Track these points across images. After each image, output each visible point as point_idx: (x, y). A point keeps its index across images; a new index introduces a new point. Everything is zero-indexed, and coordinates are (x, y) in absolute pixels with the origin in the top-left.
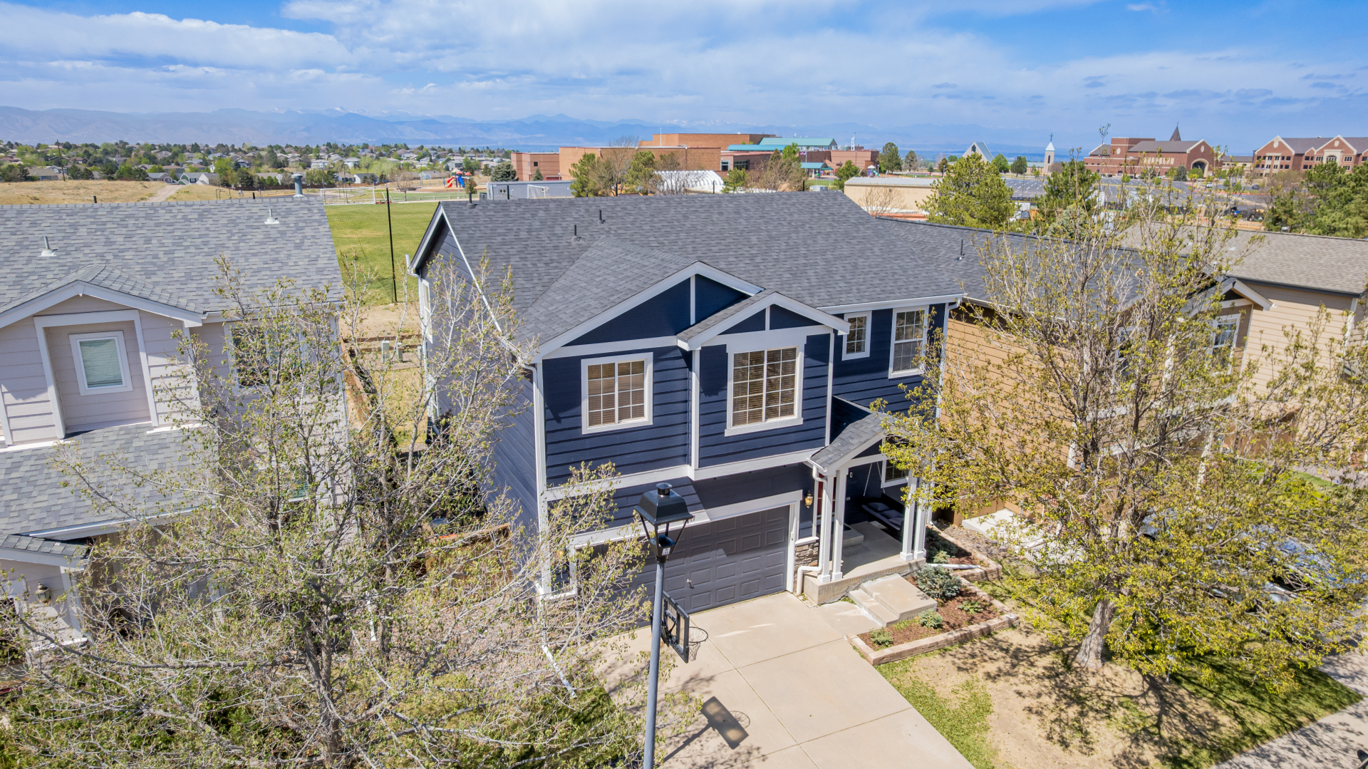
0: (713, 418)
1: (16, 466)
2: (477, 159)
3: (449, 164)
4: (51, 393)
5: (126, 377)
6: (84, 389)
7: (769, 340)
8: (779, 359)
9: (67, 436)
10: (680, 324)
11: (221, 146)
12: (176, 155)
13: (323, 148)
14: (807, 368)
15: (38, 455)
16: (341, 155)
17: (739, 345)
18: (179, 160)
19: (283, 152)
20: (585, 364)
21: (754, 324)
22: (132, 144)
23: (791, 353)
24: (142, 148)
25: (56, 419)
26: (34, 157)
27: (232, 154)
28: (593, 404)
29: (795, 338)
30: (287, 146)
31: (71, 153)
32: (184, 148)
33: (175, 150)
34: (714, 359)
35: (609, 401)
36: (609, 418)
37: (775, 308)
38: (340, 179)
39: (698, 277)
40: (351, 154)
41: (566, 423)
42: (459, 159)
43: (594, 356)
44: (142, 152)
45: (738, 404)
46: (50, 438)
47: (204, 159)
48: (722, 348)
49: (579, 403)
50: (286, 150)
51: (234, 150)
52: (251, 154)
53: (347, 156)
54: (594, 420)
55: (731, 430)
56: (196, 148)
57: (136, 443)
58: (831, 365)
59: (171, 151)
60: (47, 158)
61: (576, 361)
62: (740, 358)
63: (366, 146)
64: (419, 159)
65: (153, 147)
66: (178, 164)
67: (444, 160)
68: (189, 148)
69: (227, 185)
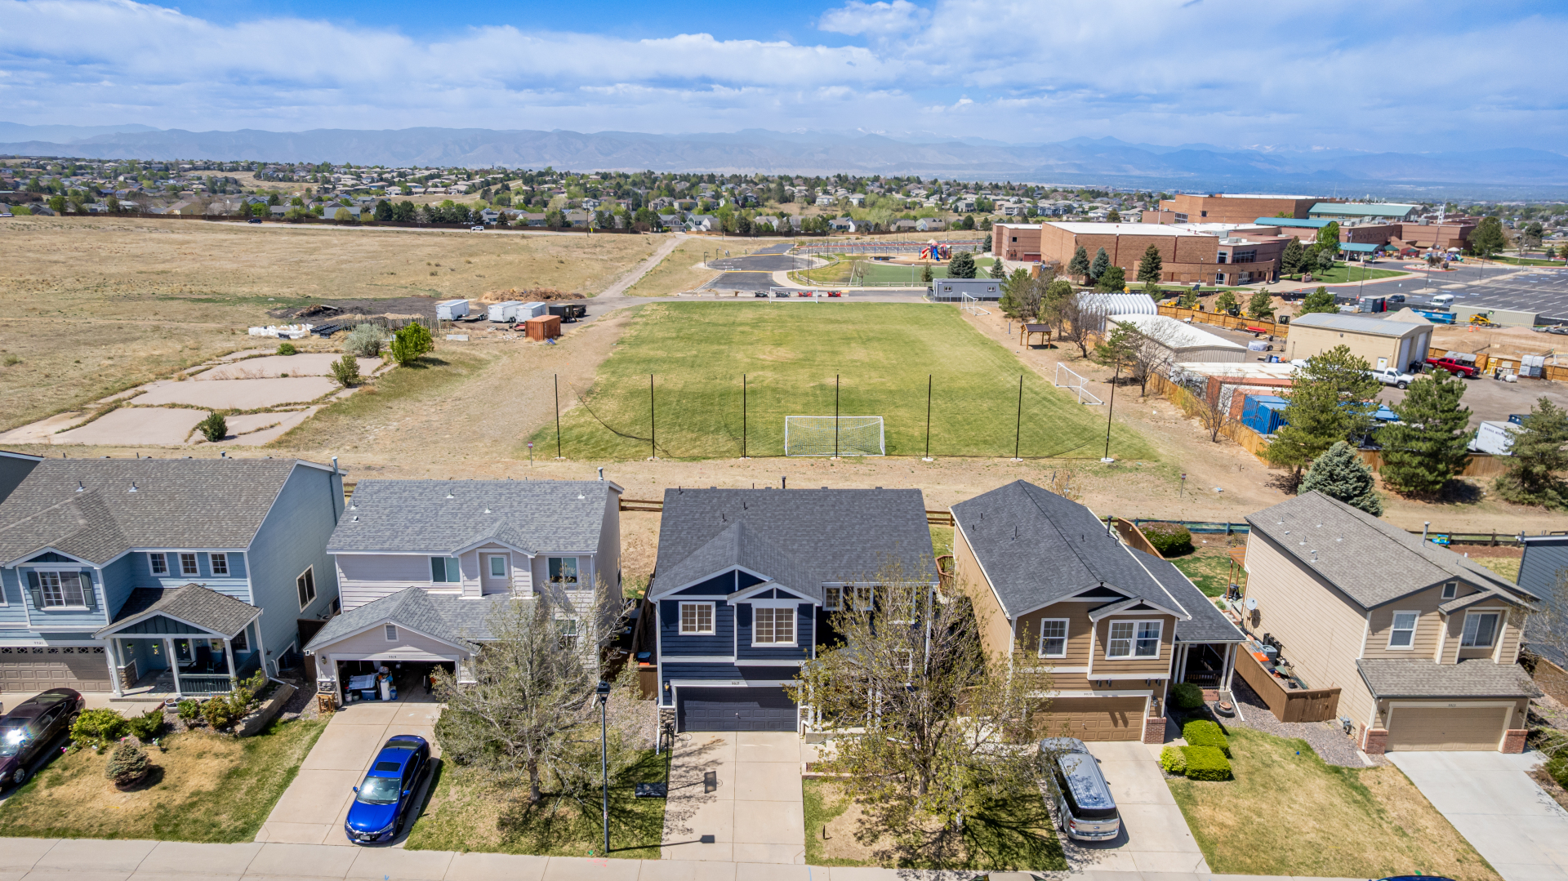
0: (745, 638)
1: (464, 606)
2: (992, 197)
3: (959, 204)
4: (479, 578)
5: (506, 572)
6: (491, 577)
7: (775, 603)
8: (784, 614)
9: (483, 595)
10: (730, 590)
11: (735, 176)
12: (693, 186)
13: (832, 180)
14: (799, 619)
15: (472, 603)
16: (848, 189)
17: (757, 604)
18: (694, 192)
19: (792, 185)
20: (681, 604)
21: (768, 595)
22: (658, 173)
23: (791, 611)
24: (665, 178)
25: (480, 588)
26: (577, 188)
27: (744, 186)
28: (685, 622)
29: (792, 604)
30: (798, 177)
31: (607, 183)
32: (701, 179)
33: (694, 180)
34: (745, 611)
35: (693, 622)
36: (693, 629)
37: (778, 590)
38: (834, 227)
39: (740, 572)
40: (859, 189)
41: (671, 628)
42: (971, 198)
43: (684, 601)
44: (665, 182)
45: (758, 632)
46: (478, 597)
47: (716, 192)
48: (749, 606)
49: (677, 621)
50: (795, 182)
51: (747, 182)
52: (760, 186)
53: (854, 191)
54: (685, 629)
55: (755, 644)
56: (712, 178)
57: (506, 603)
58: (814, 621)
59: (689, 181)
60: (586, 190)
61: (676, 602)
62: (758, 610)
63: (876, 179)
64: (928, 197)
65: (674, 177)
66: (692, 197)
67: (955, 198)
68: (706, 178)
69: (726, 231)
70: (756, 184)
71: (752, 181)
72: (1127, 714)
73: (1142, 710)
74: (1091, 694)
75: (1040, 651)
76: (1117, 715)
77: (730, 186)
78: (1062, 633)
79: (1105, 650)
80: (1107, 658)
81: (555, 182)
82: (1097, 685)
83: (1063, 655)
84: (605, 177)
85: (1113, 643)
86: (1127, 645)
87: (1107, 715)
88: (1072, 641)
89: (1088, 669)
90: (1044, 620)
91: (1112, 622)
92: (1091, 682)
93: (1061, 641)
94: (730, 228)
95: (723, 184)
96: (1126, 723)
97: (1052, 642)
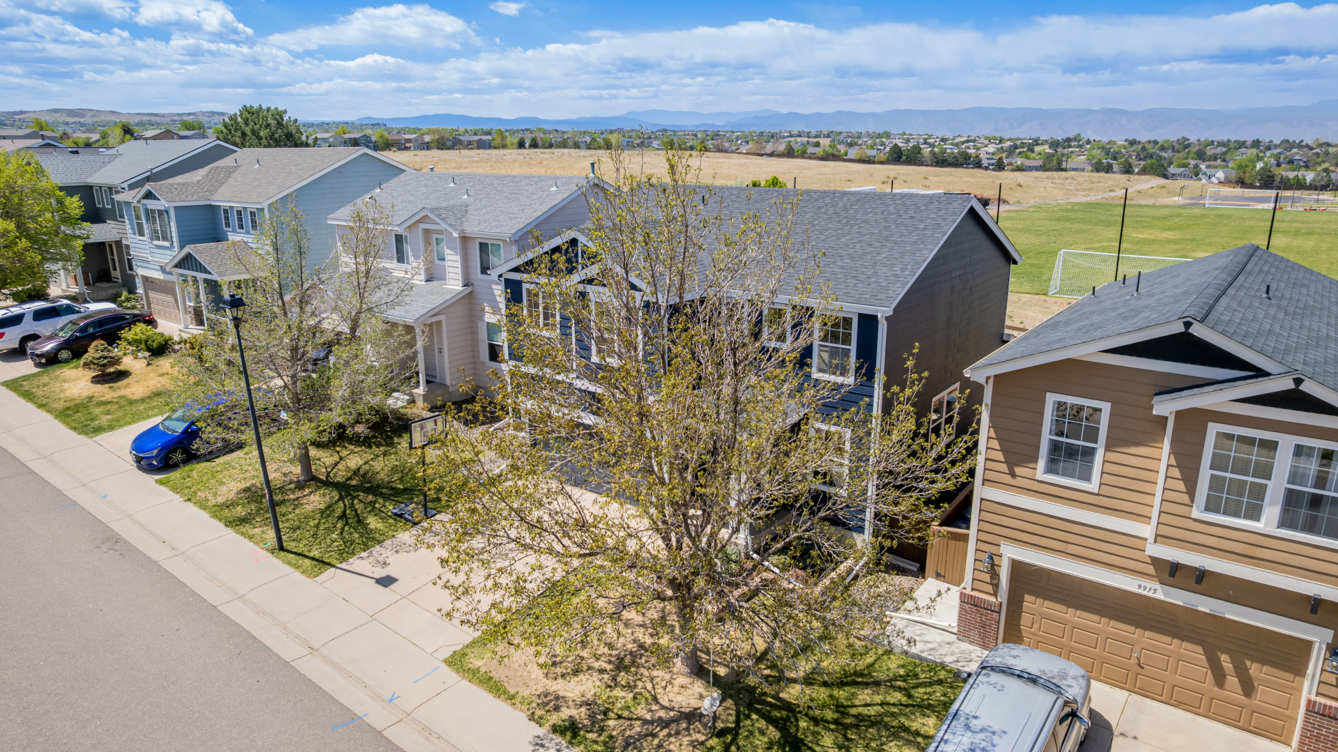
4: (422, 259)
6: (437, 261)
9: (427, 281)
11: (1287, 142)
12: (1230, 150)
25: (422, 271)
27: (1295, 150)
33: (1233, 145)
46: (421, 282)
51: (1301, 147)
52: (1317, 151)
56: (1256, 144)
68: (1248, 144)
69: (1242, 183)
70: (1312, 149)
71: (1307, 146)
72: (1254, 669)
73: (1300, 672)
74: (1157, 591)
75: (1041, 464)
76: (1226, 661)
77: (1276, 151)
78: (1092, 435)
79: (1191, 493)
80: (1196, 513)
81: (1080, 146)
82: (1172, 572)
83: (1093, 486)
84: (1132, 143)
85: (1216, 483)
86: (1259, 492)
87: (1196, 653)
88: (1113, 456)
89: (1146, 530)
90: (1051, 399)
91: (1213, 429)
92: (1155, 561)
93: (1090, 453)
94: (1248, 181)
95: (1269, 148)
96: (1248, 688)
97: (1072, 452)
